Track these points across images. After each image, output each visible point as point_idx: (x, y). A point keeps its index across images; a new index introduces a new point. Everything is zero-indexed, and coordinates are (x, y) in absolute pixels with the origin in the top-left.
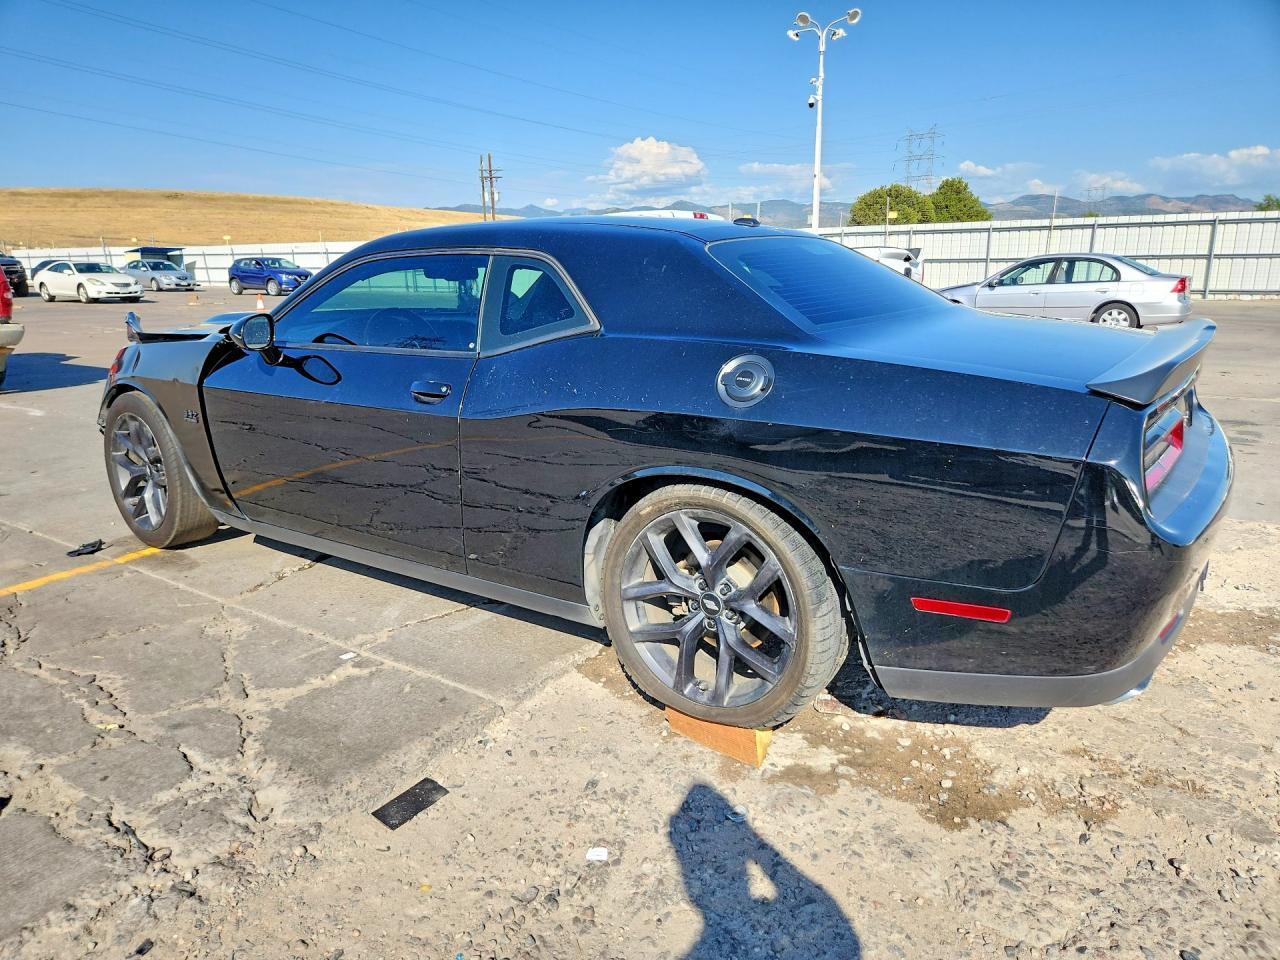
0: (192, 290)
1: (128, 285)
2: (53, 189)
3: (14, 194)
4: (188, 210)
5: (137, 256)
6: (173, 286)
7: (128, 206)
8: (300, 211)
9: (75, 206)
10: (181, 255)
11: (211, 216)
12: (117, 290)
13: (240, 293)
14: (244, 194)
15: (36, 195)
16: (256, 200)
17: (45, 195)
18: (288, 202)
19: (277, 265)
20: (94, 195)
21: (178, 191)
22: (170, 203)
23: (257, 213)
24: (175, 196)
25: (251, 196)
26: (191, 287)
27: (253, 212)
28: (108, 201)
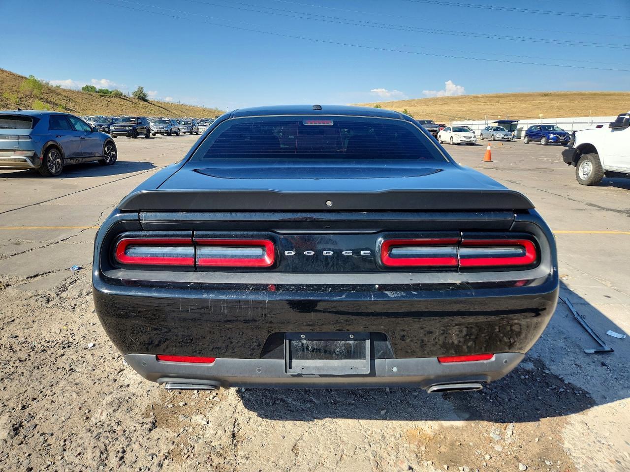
0: (510, 141)
1: (470, 137)
2: (492, 94)
3: (475, 97)
4: (551, 102)
5: (496, 125)
6: (500, 139)
7: (522, 101)
8: (616, 100)
9: (498, 101)
10: (517, 124)
11: (561, 104)
12: (465, 139)
13: (528, 143)
14: (583, 92)
15: (483, 97)
16: (591, 94)
17: (487, 97)
18: (610, 95)
19: (552, 129)
20: (508, 96)
21: (548, 92)
22: (544, 98)
23: (589, 101)
24: (547, 95)
25: (587, 92)
26: (509, 139)
27: (586, 101)
28: (513, 99)
